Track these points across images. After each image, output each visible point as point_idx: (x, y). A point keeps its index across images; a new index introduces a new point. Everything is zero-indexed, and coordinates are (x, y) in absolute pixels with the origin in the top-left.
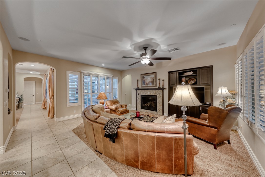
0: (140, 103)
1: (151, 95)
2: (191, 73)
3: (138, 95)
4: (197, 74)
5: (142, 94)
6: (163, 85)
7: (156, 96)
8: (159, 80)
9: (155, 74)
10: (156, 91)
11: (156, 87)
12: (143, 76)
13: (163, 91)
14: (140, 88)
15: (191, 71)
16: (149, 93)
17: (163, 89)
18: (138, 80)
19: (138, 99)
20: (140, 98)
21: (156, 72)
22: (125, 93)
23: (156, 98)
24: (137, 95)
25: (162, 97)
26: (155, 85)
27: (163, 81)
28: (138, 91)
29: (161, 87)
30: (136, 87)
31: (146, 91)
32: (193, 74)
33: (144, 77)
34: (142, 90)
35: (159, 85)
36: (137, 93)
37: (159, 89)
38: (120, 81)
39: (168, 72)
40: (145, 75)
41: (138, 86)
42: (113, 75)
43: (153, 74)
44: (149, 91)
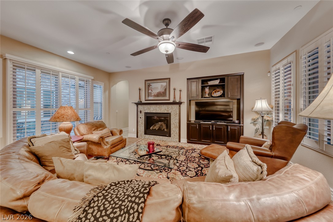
0: (144, 125)
1: (162, 112)
2: (217, 82)
3: (141, 112)
4: (224, 83)
5: (146, 111)
6: (180, 98)
7: (170, 114)
8: (174, 89)
9: (168, 81)
10: (170, 106)
11: (169, 100)
12: (148, 83)
13: (180, 106)
14: (144, 101)
15: (217, 79)
16: (158, 109)
17: (180, 103)
18: (140, 89)
19: (139, 119)
20: (144, 117)
21: (170, 78)
22: (117, 111)
23: (169, 116)
24: (139, 113)
25: (178, 115)
26: (167, 98)
27: (180, 91)
28: (140, 107)
29: (177, 101)
30: (137, 101)
31: (153, 106)
32: (219, 83)
33: (151, 84)
34: (147, 105)
35: (175, 98)
36: (139, 110)
37: (174, 103)
38: (108, 89)
39: (188, 79)
40: (152, 82)
41: (140, 98)
43: (165, 81)
44: (158, 106)
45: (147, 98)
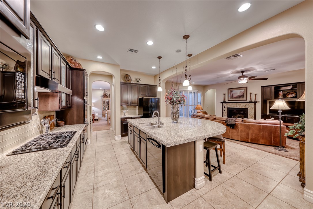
0: (227, 115)
1: (241, 108)
2: (289, 88)
3: (225, 107)
4: (297, 88)
5: (229, 107)
6: (255, 99)
7: (247, 109)
8: (251, 94)
9: (245, 88)
10: (247, 104)
11: (247, 100)
12: (230, 90)
13: (255, 104)
14: (227, 101)
15: (289, 86)
16: (237, 106)
17: (255, 102)
18: (224, 94)
19: (223, 111)
20: (227, 110)
21: (247, 87)
22: (207, 106)
23: (246, 110)
24: (223, 108)
25: (254, 109)
26: (245, 99)
27: (256, 95)
28: (224, 105)
29: (253, 100)
30: (222, 101)
31: (234, 104)
32: (292, 88)
33: (232, 91)
34: (229, 104)
35: (251, 99)
36: (223, 106)
37: (251, 102)
38: (203, 95)
39: (262, 87)
40: (233, 90)
41: (224, 99)
42: (198, 90)
43: (244, 88)
44: (238, 104)
45: (229, 99)
